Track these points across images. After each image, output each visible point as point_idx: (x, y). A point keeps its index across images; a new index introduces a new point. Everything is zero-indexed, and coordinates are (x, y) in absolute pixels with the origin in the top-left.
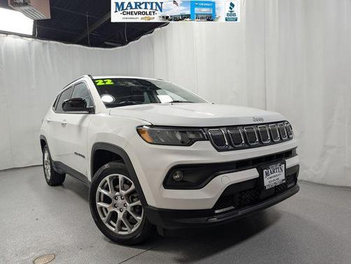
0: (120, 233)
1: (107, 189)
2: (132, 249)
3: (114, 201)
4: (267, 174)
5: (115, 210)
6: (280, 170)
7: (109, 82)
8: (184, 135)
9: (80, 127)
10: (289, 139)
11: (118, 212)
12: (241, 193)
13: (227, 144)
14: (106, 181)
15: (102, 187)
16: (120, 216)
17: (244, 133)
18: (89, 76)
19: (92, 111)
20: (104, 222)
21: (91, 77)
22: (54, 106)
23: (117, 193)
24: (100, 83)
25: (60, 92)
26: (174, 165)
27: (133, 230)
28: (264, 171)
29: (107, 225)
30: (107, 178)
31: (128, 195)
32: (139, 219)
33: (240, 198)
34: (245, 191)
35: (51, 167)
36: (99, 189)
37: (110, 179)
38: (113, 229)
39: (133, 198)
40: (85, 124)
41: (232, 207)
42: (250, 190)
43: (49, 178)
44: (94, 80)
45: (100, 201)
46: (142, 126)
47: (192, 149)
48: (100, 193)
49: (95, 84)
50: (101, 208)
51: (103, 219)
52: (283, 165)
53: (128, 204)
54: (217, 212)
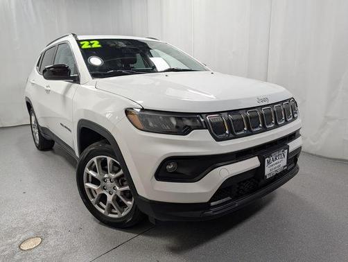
0: (110, 215)
1: (95, 170)
2: (122, 232)
3: (103, 183)
4: (269, 162)
5: (104, 192)
6: (283, 156)
7: (96, 45)
8: (180, 121)
9: (64, 97)
10: (294, 118)
11: (108, 195)
12: (240, 183)
13: (227, 132)
14: (94, 162)
15: (90, 168)
16: (110, 198)
17: (247, 118)
18: (74, 35)
19: (76, 80)
20: (93, 203)
21: (76, 38)
22: (38, 65)
23: (106, 176)
24: (86, 45)
25: (44, 49)
26: (167, 156)
27: (123, 214)
28: (266, 160)
29: (96, 206)
30: (95, 159)
31: (117, 179)
32: (130, 203)
33: (238, 188)
34: (244, 182)
35: (39, 131)
36: (87, 170)
37: (98, 160)
38: (103, 211)
39: (123, 181)
40: (69, 96)
41: (229, 198)
42: (249, 180)
43: (38, 142)
44: (78, 42)
45: (88, 182)
46: (132, 109)
47: (188, 139)
48: (88, 174)
49: (80, 46)
50: (90, 189)
51: (92, 200)
52: (286, 151)
53: (118, 188)
54: (212, 204)
